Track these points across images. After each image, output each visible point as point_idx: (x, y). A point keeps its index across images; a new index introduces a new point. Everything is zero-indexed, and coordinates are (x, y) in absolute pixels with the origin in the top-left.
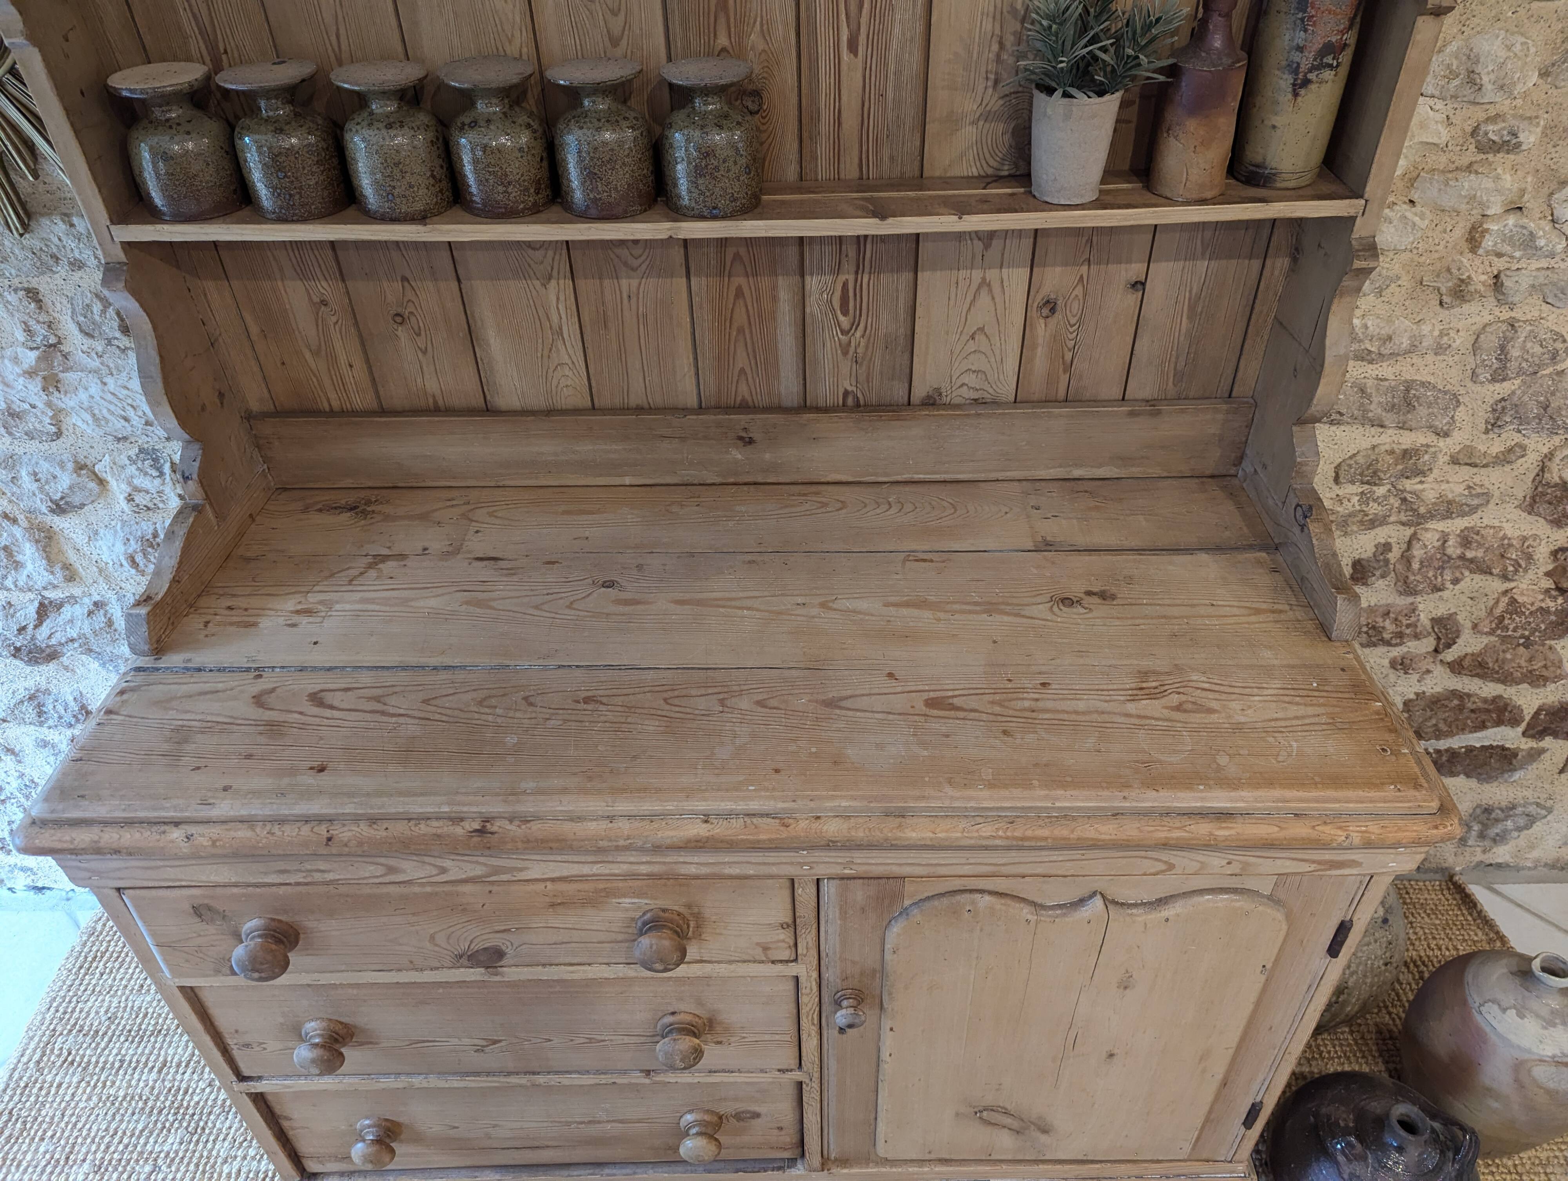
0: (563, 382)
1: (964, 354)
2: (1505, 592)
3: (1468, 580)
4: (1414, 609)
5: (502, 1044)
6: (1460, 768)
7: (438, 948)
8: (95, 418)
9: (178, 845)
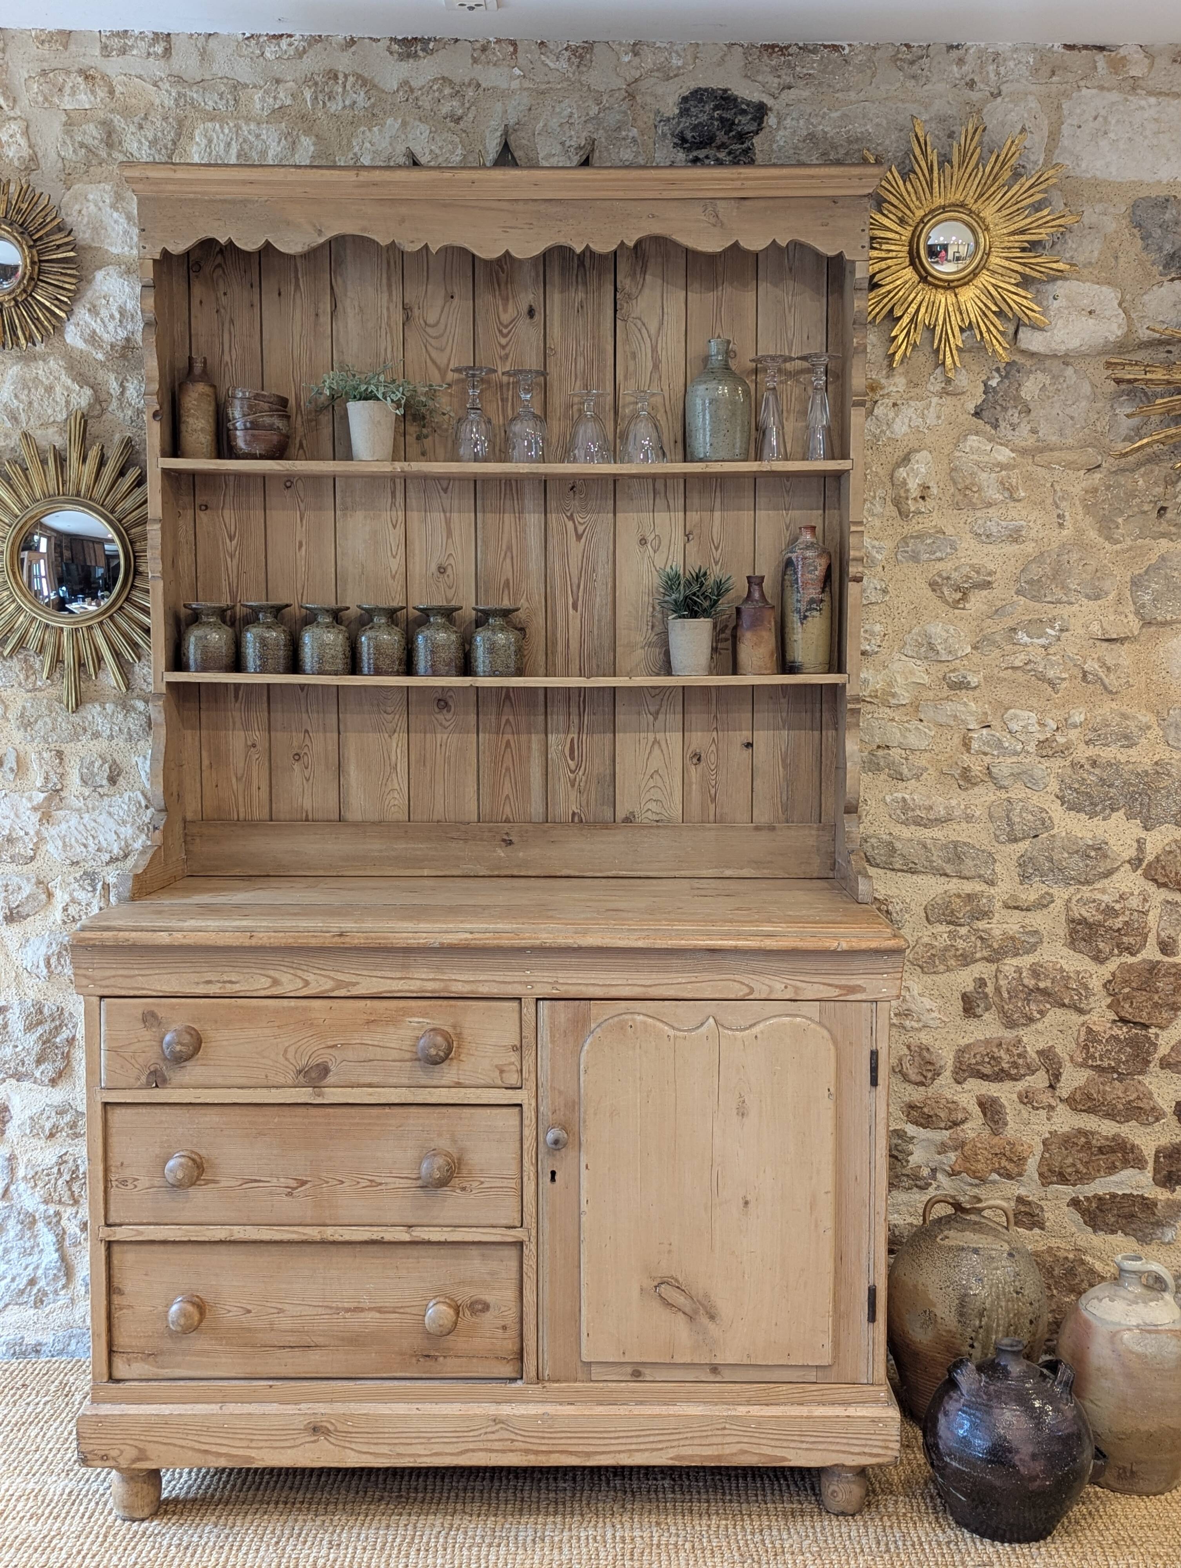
0: (392, 802)
1: (647, 788)
2: (1083, 1025)
3: (1051, 1013)
4: (1020, 1041)
5: (308, 1186)
6: (1113, 1219)
7: (286, 1063)
8: (65, 845)
9: (163, 938)
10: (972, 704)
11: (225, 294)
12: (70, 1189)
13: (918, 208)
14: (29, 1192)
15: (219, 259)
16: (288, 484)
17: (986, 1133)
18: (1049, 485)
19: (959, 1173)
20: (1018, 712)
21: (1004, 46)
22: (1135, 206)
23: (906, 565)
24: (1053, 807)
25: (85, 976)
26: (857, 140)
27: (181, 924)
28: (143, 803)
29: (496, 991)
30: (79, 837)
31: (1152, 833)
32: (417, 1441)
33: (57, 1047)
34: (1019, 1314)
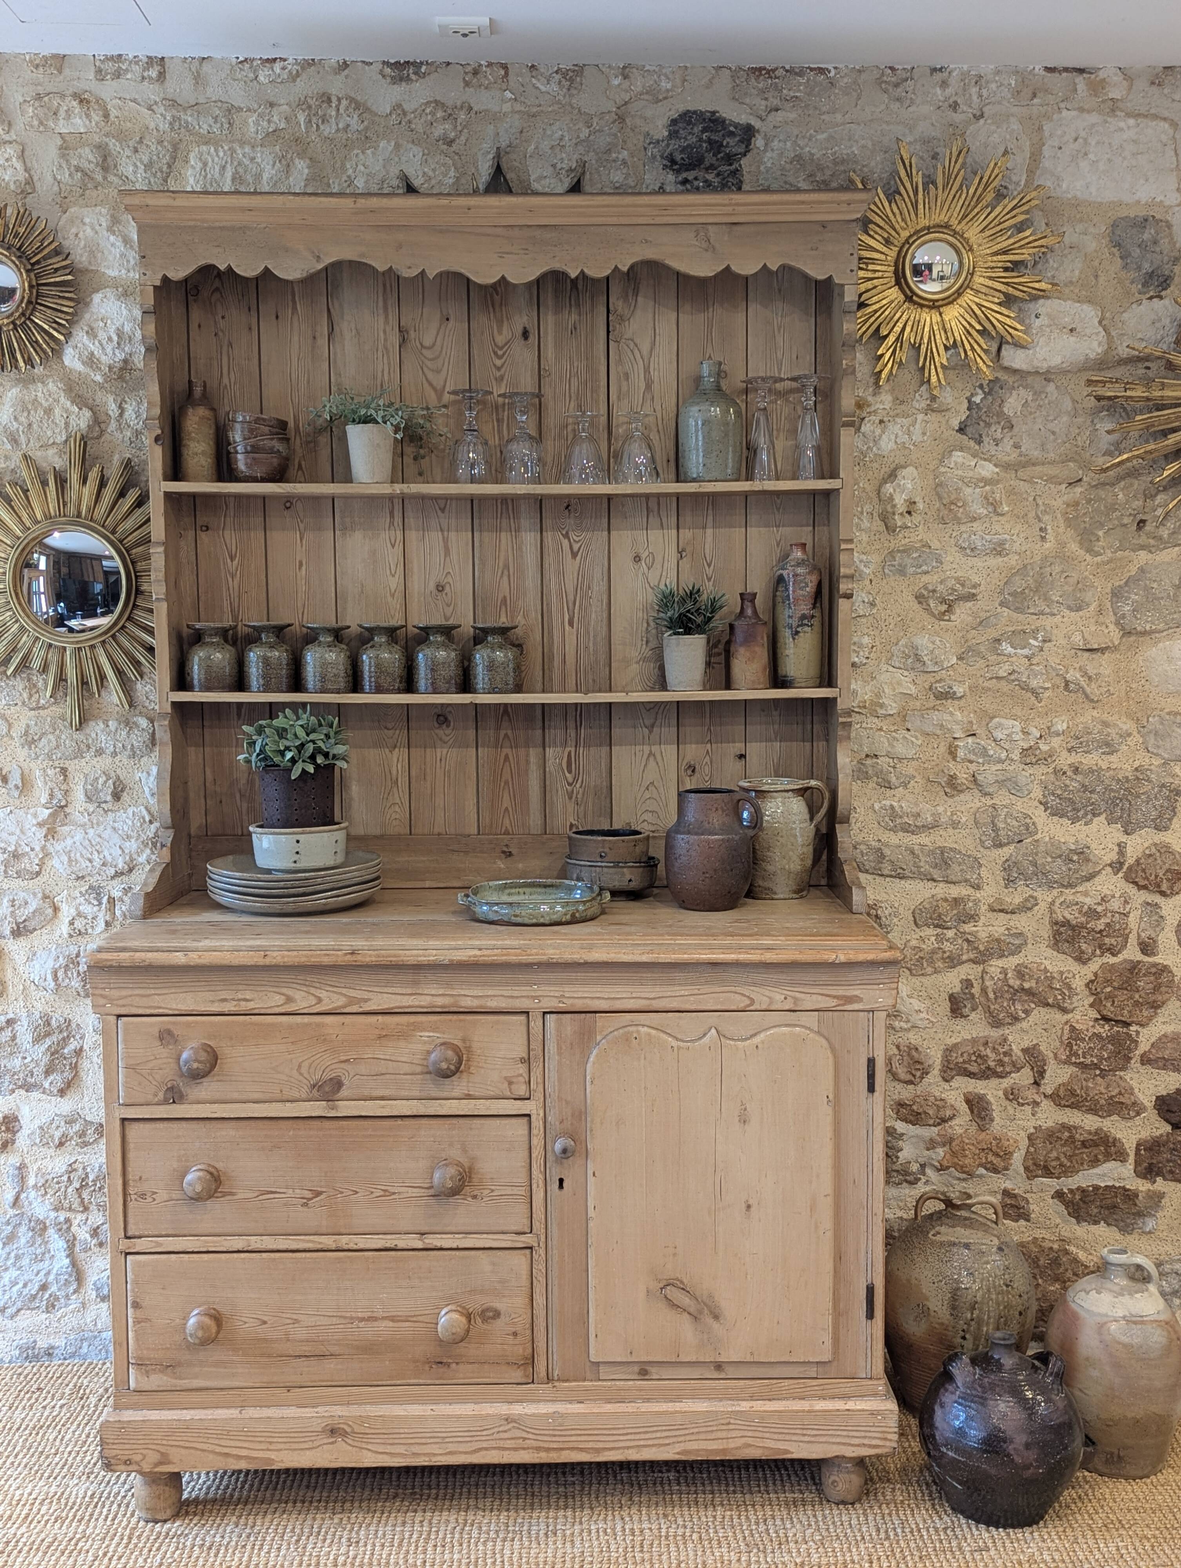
0: (394, 816)
1: (643, 799)
2: (1066, 1023)
3: (1035, 1012)
4: (1005, 1040)
5: (322, 1197)
6: (1096, 1211)
7: (301, 1078)
8: (70, 860)
9: (179, 958)
10: (958, 713)
11: (223, 317)
12: (80, 1196)
13: (903, 229)
14: (39, 1200)
15: (217, 283)
16: (288, 505)
17: (974, 1128)
18: (1031, 499)
19: (948, 1168)
20: (1003, 721)
21: (987, 69)
22: (1114, 225)
23: (892, 578)
24: (1037, 813)
25: (102, 996)
26: (843, 161)
27: (195, 944)
28: (147, 819)
29: (504, 1005)
30: (84, 852)
31: (1133, 837)
32: (432, 1440)
33: (65, 1058)
34: (1008, 1307)
